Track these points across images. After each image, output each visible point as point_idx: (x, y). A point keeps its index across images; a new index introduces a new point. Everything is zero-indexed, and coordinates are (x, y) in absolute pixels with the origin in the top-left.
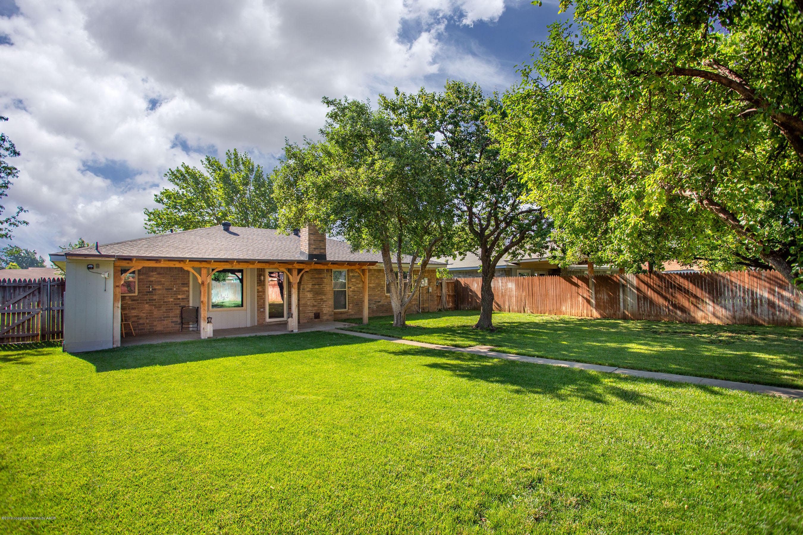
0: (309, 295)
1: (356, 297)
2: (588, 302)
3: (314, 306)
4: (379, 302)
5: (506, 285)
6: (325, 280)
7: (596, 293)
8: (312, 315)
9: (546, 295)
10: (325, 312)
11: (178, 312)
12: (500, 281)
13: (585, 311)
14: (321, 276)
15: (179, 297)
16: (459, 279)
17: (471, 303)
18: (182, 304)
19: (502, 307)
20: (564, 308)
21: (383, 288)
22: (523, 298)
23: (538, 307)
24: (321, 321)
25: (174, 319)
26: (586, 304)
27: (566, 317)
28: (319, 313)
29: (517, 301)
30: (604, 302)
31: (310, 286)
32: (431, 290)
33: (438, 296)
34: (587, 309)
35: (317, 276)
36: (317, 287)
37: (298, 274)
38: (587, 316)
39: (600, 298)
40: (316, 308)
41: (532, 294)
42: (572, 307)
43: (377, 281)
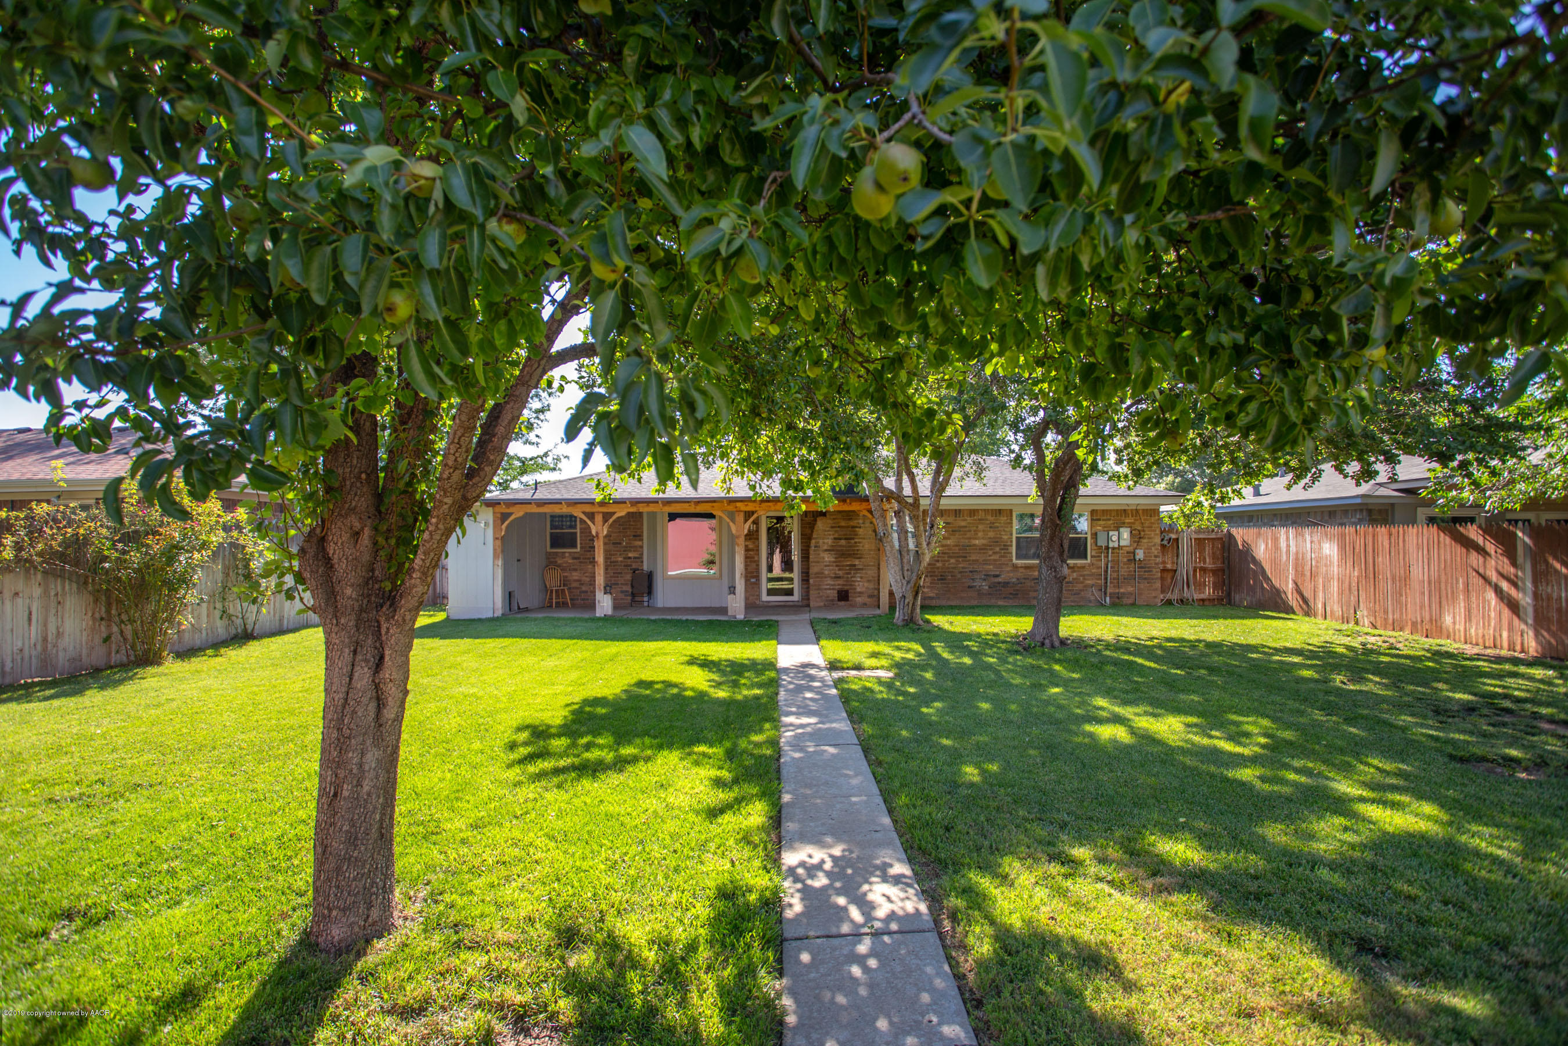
0: (828, 558)
1: (939, 565)
2: (1514, 607)
3: (837, 577)
4: (997, 576)
5: (1320, 548)
6: (860, 531)
7: (1535, 582)
8: (834, 594)
9: (1406, 579)
10: (859, 589)
11: (629, 577)
12: (1308, 538)
13: (1505, 634)
14: (852, 523)
15: (630, 555)
16: (1234, 531)
17: (1252, 590)
18: (634, 566)
19: (1312, 604)
20: (1448, 620)
21: (1006, 547)
22: (1354, 584)
23: (1386, 612)
24: (852, 606)
25: (625, 588)
26: (1506, 612)
27: (1450, 646)
28: (847, 592)
29: (1341, 593)
30: (1559, 610)
31: (830, 541)
32: (1140, 554)
33: (1164, 570)
34: (1511, 629)
35: (843, 524)
36: (843, 542)
37: (746, 521)
38: (1511, 647)
39: (1549, 598)
40: (840, 582)
41: (1372, 575)
42: (1468, 618)
43: (991, 534)
